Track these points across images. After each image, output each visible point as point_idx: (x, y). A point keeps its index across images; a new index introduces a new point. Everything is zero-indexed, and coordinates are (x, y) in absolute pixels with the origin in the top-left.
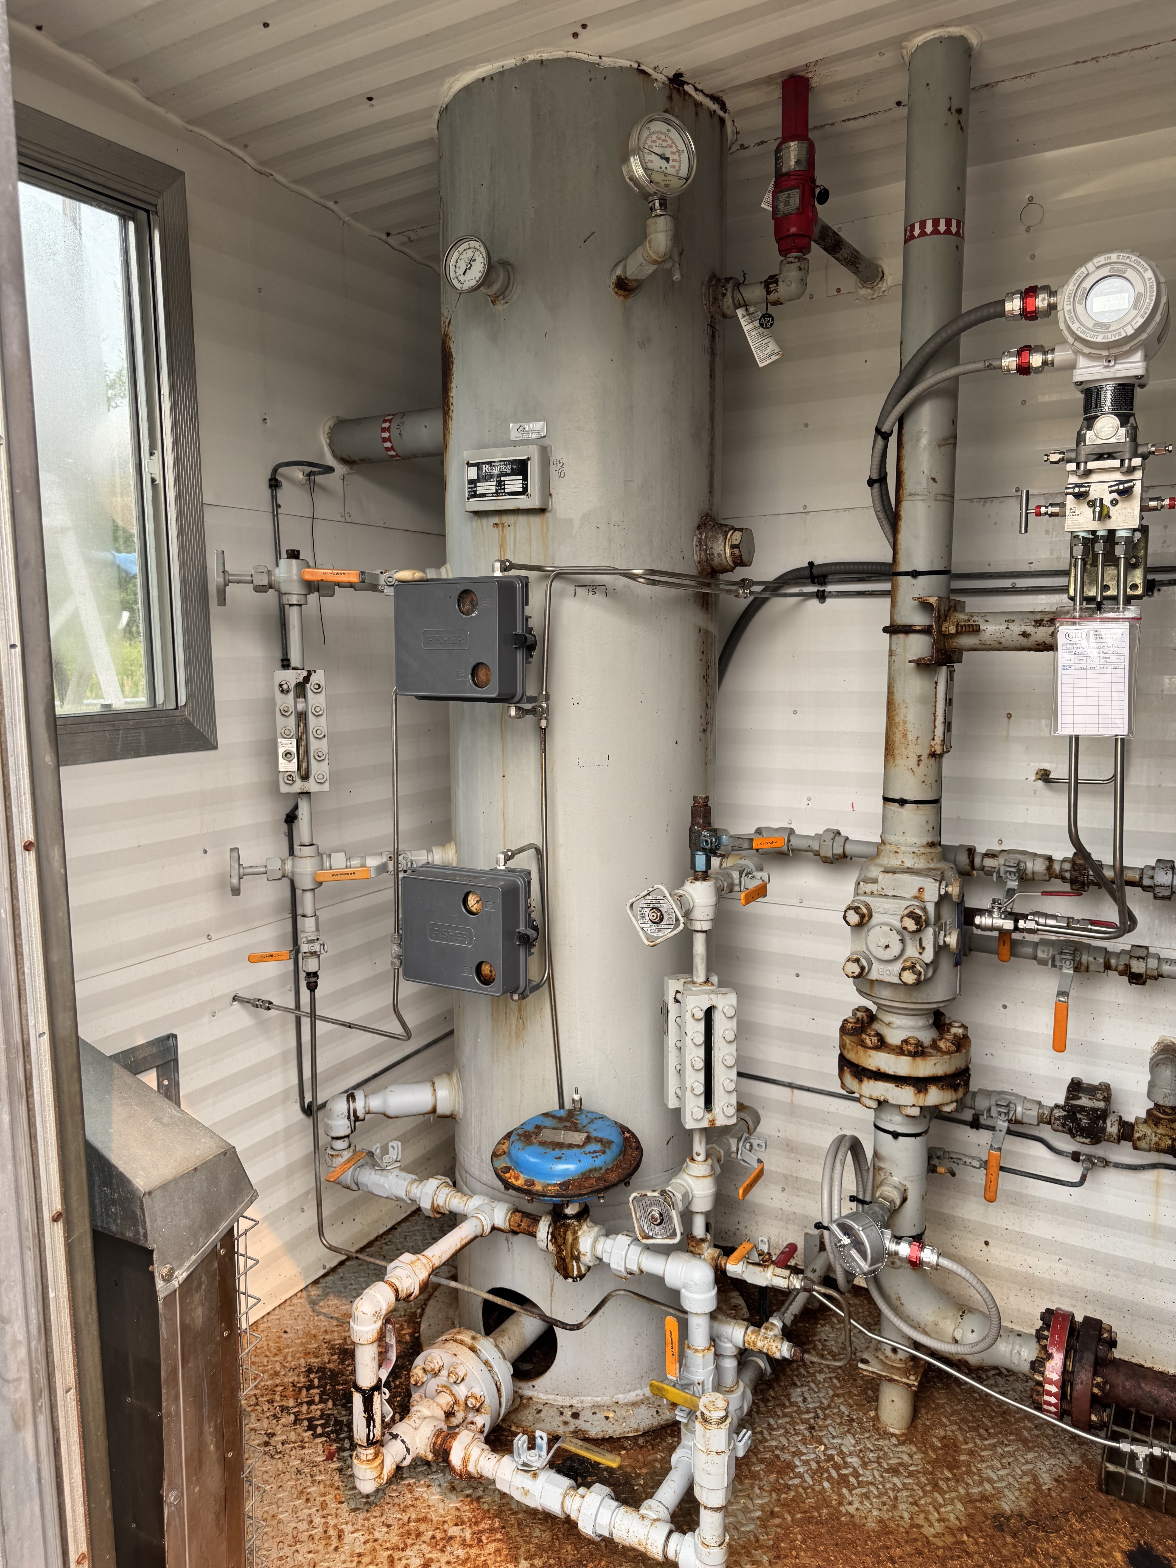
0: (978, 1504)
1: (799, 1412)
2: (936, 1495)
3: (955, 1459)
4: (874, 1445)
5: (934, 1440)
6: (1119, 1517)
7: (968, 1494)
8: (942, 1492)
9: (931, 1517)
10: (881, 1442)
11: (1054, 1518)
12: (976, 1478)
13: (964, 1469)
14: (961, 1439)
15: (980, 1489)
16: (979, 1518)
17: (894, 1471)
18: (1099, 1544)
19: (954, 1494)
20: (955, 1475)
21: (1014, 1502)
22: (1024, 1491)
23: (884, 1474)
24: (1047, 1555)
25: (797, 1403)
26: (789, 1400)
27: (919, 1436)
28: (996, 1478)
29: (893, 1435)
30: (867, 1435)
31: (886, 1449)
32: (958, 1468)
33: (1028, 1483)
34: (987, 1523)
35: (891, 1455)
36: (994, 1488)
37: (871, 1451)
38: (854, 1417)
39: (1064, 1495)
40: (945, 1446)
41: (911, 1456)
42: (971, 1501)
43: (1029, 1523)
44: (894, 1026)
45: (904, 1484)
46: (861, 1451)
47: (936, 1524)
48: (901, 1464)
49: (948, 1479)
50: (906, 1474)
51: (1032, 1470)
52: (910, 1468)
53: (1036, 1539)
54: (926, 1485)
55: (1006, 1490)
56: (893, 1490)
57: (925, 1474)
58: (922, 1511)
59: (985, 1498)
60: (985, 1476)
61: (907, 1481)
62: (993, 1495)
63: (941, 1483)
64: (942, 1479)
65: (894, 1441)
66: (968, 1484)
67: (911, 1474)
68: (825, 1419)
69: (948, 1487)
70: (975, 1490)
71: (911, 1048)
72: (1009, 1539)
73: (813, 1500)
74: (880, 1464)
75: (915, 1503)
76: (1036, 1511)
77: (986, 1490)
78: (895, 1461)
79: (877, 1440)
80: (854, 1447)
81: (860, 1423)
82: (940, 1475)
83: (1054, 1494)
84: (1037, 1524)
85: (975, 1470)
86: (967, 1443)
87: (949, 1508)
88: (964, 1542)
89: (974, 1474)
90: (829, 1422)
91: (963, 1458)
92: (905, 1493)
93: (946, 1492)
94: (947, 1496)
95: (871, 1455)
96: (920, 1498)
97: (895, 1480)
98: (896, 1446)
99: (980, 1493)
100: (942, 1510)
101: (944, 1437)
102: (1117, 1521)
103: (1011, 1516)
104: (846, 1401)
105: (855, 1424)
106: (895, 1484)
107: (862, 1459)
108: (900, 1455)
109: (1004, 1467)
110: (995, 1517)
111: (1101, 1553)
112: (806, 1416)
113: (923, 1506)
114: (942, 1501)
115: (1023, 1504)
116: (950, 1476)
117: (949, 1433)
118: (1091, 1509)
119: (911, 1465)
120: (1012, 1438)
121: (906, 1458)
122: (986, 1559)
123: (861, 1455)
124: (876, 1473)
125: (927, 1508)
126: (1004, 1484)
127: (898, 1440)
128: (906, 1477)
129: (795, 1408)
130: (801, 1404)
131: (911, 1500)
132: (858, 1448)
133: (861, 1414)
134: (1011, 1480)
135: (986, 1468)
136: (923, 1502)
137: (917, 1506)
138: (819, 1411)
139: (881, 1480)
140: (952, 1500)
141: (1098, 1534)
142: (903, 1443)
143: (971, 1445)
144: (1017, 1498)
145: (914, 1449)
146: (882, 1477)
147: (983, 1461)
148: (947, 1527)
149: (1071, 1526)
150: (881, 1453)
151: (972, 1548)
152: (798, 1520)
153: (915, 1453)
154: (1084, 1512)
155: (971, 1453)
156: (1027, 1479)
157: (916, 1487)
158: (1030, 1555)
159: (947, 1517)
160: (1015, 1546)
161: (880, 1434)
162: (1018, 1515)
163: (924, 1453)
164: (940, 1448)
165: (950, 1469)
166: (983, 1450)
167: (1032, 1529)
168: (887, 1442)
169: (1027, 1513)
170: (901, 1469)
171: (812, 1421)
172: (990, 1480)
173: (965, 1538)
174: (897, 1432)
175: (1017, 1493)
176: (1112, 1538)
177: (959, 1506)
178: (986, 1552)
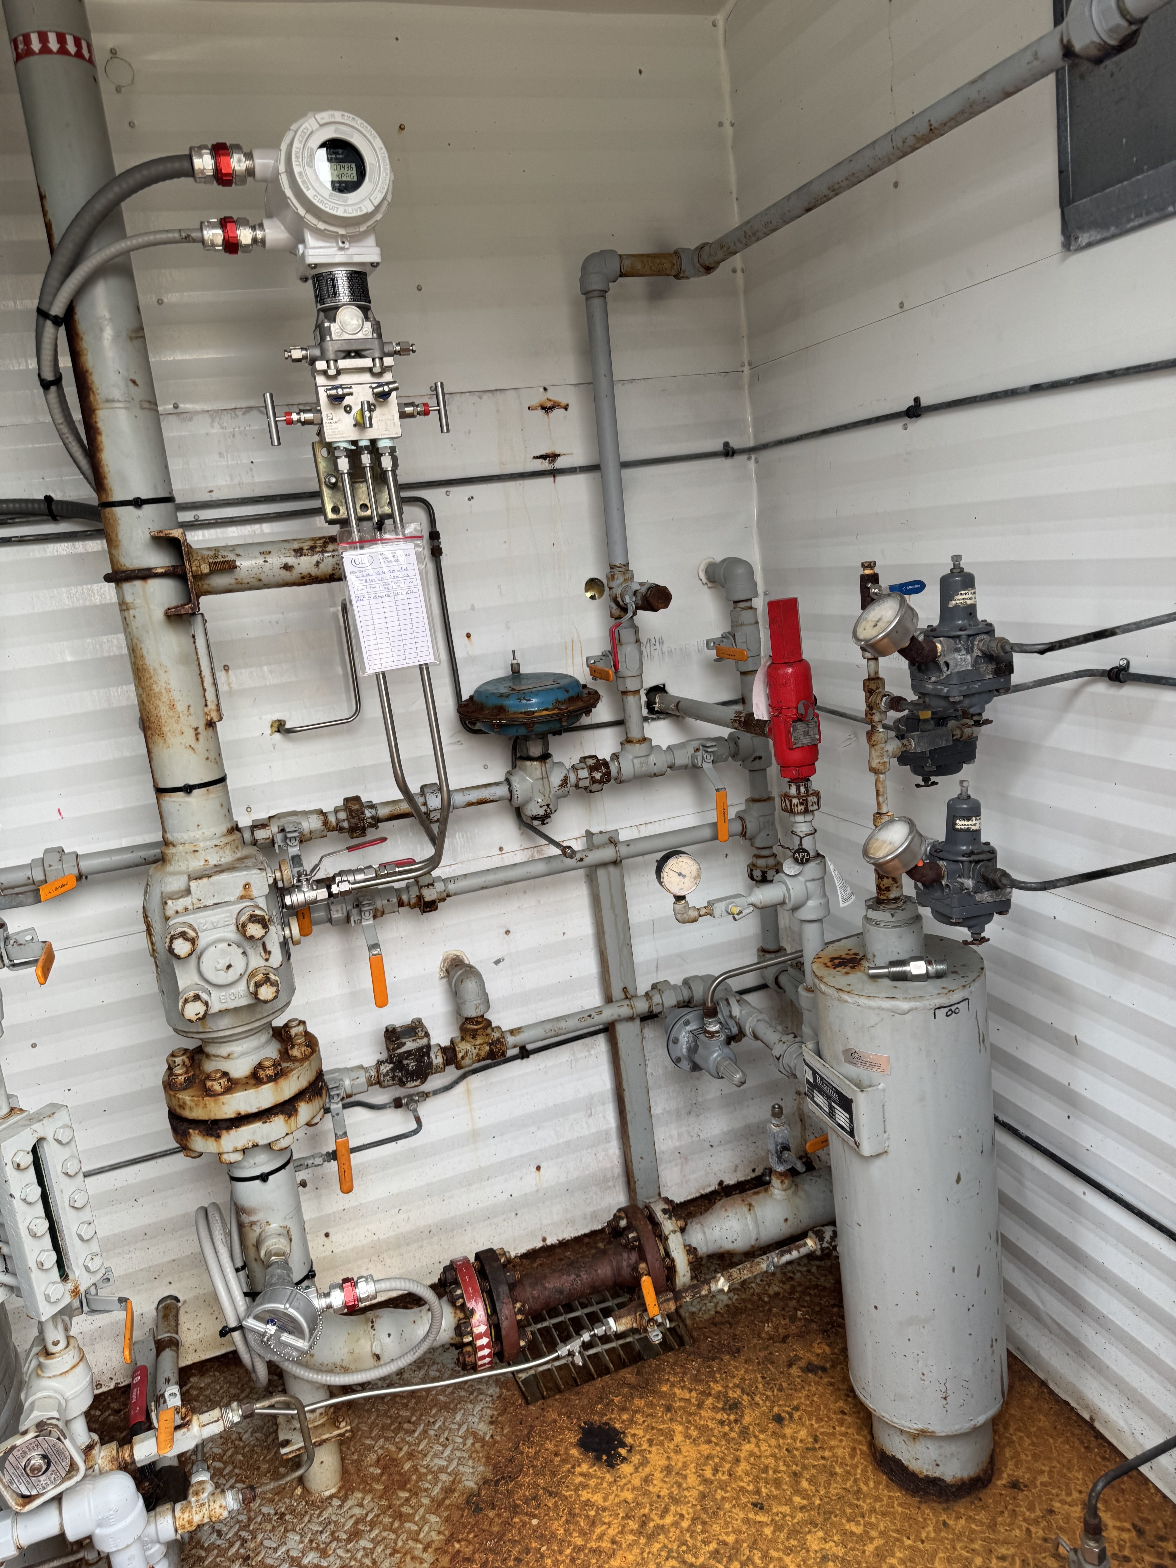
0: (447, 1502)
1: (222, 1552)
2: (408, 1525)
3: (401, 1474)
4: (320, 1523)
5: (371, 1470)
6: (554, 1416)
7: (433, 1500)
8: (410, 1518)
9: (416, 1553)
10: (325, 1515)
11: (511, 1460)
12: (429, 1477)
13: (414, 1477)
14: (394, 1449)
15: (440, 1485)
16: (456, 1515)
17: (355, 1535)
18: (556, 1455)
19: (422, 1510)
20: (410, 1491)
21: (473, 1473)
22: (474, 1455)
23: (349, 1547)
24: (527, 1500)
25: (213, 1543)
26: (202, 1547)
27: (355, 1477)
28: (445, 1463)
29: (331, 1497)
30: (306, 1519)
31: (334, 1518)
32: (409, 1480)
33: (473, 1444)
34: (465, 1514)
35: (343, 1520)
36: (449, 1474)
37: (321, 1532)
38: (283, 1510)
39: (505, 1432)
40: (384, 1468)
41: (361, 1505)
42: (439, 1505)
43: (497, 1483)
44: (233, 1055)
45: (372, 1541)
46: (311, 1541)
47: (425, 1555)
48: (356, 1523)
49: (407, 1500)
50: (368, 1528)
51: (468, 1429)
52: (369, 1518)
53: (510, 1493)
54: (392, 1523)
55: (461, 1467)
57: (384, 1513)
58: (405, 1554)
59: (448, 1491)
60: (435, 1469)
61: (373, 1535)
62: (453, 1482)
63: (404, 1509)
64: (402, 1505)
65: (336, 1502)
66: (426, 1490)
67: (373, 1524)
68: (254, 1537)
69: (412, 1507)
70: (436, 1491)
72: (491, 1514)
74: (337, 1539)
75: (395, 1551)
76: (495, 1467)
77: (444, 1482)
78: (351, 1522)
79: (319, 1515)
80: (302, 1542)
81: (293, 1511)
82: (398, 1503)
83: (498, 1438)
84: (503, 1478)
85: (425, 1470)
86: (401, 1449)
87: (426, 1528)
88: (459, 1551)
89: (426, 1474)
90: (260, 1537)
91: (407, 1466)
92: (379, 1549)
93: (414, 1515)
94: (417, 1518)
95: (324, 1536)
96: (395, 1543)
97: (363, 1543)
98: (340, 1506)
99: (442, 1489)
100: (422, 1535)
101: (378, 1460)
102: (555, 1421)
103: (479, 1490)
104: (263, 1499)
105: (288, 1517)
106: (364, 1548)
107: (317, 1549)
108: (351, 1513)
109: (445, 1446)
110: (467, 1502)
111: (562, 1460)
112: (233, 1551)
113: (402, 1547)
114: (416, 1528)
115: (481, 1468)
116: (407, 1495)
117: (380, 1452)
118: (532, 1427)
119: (367, 1514)
120: (434, 1412)
121: (357, 1511)
122: (486, 1551)
123: (314, 1545)
124: (340, 1552)
125: (407, 1547)
126: (455, 1462)
127: (339, 1498)
128: (370, 1531)
129: (216, 1551)
130: (219, 1542)
131: (388, 1551)
132: (307, 1540)
133: (287, 1501)
134: (458, 1454)
135: (431, 1460)
136: (400, 1544)
137: (398, 1552)
138: (243, 1534)
139: (349, 1555)
140: (423, 1518)
141: (550, 1446)
142: (344, 1499)
143: (405, 1448)
144: (473, 1467)
145: (360, 1495)
146: (348, 1551)
147: (425, 1455)
148: (436, 1550)
149: (528, 1457)
150: (332, 1526)
151: (468, 1551)
153: (363, 1499)
154: (528, 1435)
155: (410, 1455)
156: (470, 1442)
157: (385, 1534)
158: (516, 1513)
159: (429, 1539)
160: (499, 1515)
161: (318, 1507)
162: (484, 1483)
163: (370, 1491)
164: (382, 1474)
165: (403, 1488)
166: (419, 1444)
167: (502, 1487)
168: (330, 1510)
169: (489, 1476)
170: (361, 1527)
171: (242, 1551)
172: (442, 1470)
173: (457, 1546)
174: (333, 1491)
175: (470, 1463)
176: (561, 1440)
177: (433, 1518)
178: (481, 1544)
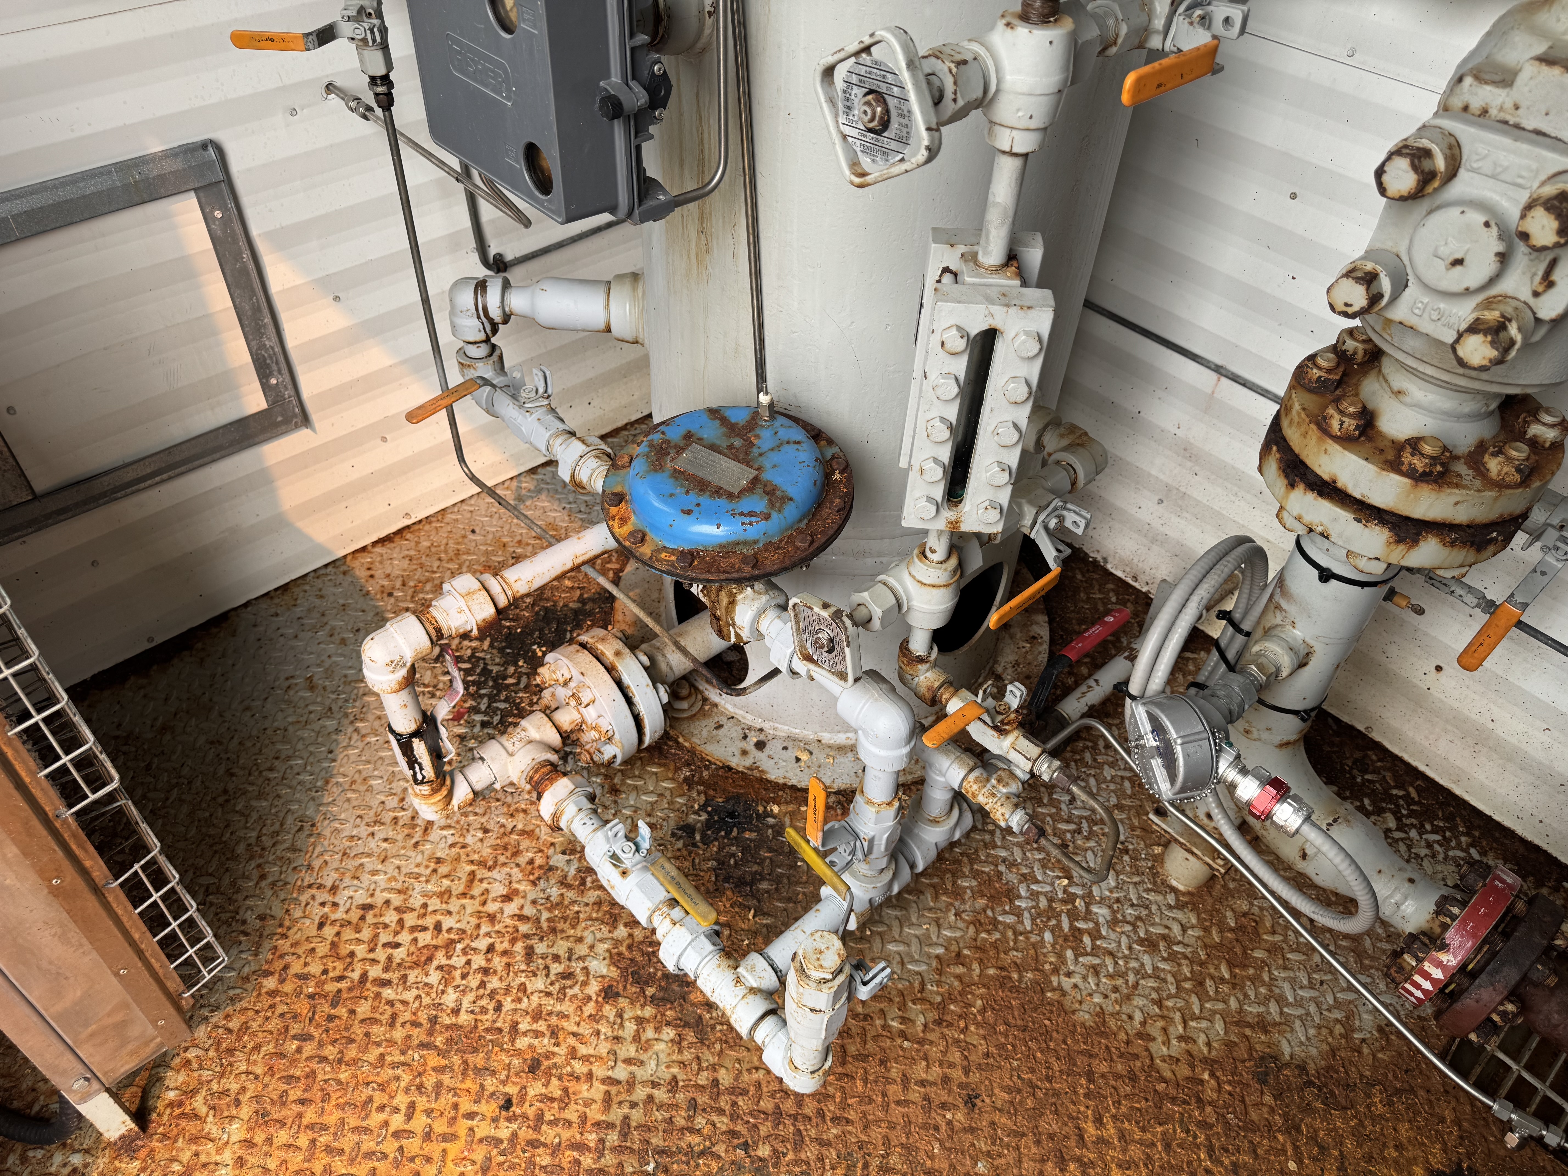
0: (1248, 1032)
1: (1057, 818)
2: (1194, 999)
3: (1245, 952)
5: (1229, 914)
7: (1240, 1011)
11: (1349, 1087)
16: (1242, 1052)
22: (1324, 1032)
23: (1135, 946)
24: (1313, 1139)
25: (1059, 802)
27: (1210, 901)
28: (1291, 1000)
29: (1173, 889)
30: (1136, 879)
31: (1154, 908)
32: (1244, 967)
33: (1337, 1021)
34: (1247, 1064)
35: (1157, 920)
36: (1282, 1013)
37: (1132, 905)
38: (1131, 847)
39: (1380, 1055)
40: (1240, 928)
41: (1184, 929)
42: (1237, 1024)
43: (1310, 1083)
44: (1407, 399)
45: (1155, 968)
47: (1174, 1042)
48: (1164, 937)
52: (1175, 948)
54: (1186, 979)
56: (1137, 972)
57: (1192, 962)
58: (1163, 1017)
61: (1162, 965)
63: (1209, 983)
65: (1171, 899)
66: (1246, 996)
67: (1172, 957)
68: (1087, 838)
69: (1217, 991)
70: (1253, 1009)
71: (1419, 464)
72: (1268, 1099)
73: (1020, 955)
75: (1159, 1003)
76: (1329, 1068)
77: (1269, 1013)
78: (1161, 930)
80: (1111, 892)
81: (1135, 859)
82: (1212, 971)
83: (1366, 1050)
84: (1320, 1090)
85: (1267, 979)
86: (1274, 933)
87: (1204, 1024)
89: (1264, 984)
91: (1259, 954)
94: (1208, 1005)
95: (1130, 911)
96: (1170, 997)
100: (1193, 1024)
101: (1245, 915)
103: (1287, 1065)
105: (1126, 858)
109: (1311, 986)
110: (1262, 1058)
112: (1063, 826)
114: (1197, 1011)
115: (1314, 1051)
116: (1227, 976)
117: (1255, 910)
119: (1179, 943)
122: (1221, 1117)
123: (1115, 906)
124: (1124, 940)
125: (1172, 1015)
126: (1300, 1011)
127: (1177, 900)
128: (1164, 959)
130: (1063, 807)
131: (1154, 995)
132: (1115, 895)
133: (1142, 845)
134: (1313, 1009)
135: (1284, 979)
136: (1170, 1004)
137: (1160, 1007)
138: (1085, 825)
139: (1127, 952)
142: (1180, 906)
143: (1278, 938)
144: (1308, 1039)
145: (1194, 921)
146: (1130, 948)
147: (1285, 968)
148: (1189, 1053)
149: (1368, 1107)
150: (1144, 913)
151: (1210, 1094)
152: (988, 976)
153: (1193, 927)
154: (1398, 1092)
161: (1155, 883)
162: (1298, 1066)
164: (1232, 930)
165: (1231, 965)
166: (1293, 951)
167: (1309, 1094)
168: (1159, 898)
169: (1311, 1068)
170: (1162, 945)
171: (1069, 836)
172: (1281, 1000)
173: (1206, 1076)
174: (1181, 888)
175: (1312, 1032)
177: (1219, 1026)
178: (1226, 1106)
